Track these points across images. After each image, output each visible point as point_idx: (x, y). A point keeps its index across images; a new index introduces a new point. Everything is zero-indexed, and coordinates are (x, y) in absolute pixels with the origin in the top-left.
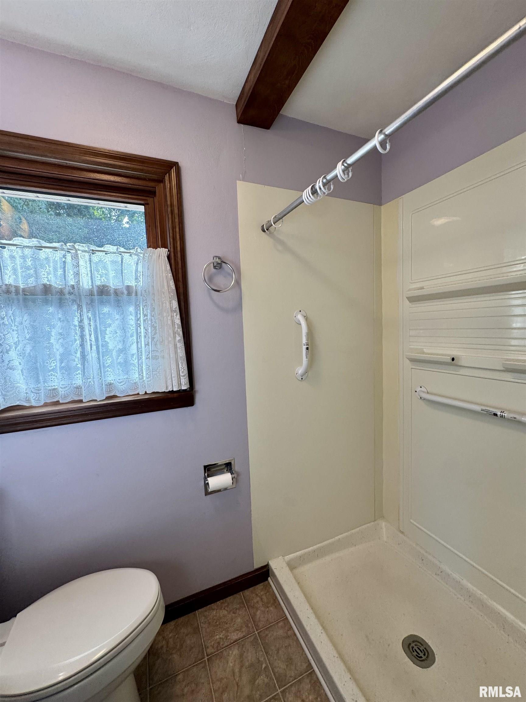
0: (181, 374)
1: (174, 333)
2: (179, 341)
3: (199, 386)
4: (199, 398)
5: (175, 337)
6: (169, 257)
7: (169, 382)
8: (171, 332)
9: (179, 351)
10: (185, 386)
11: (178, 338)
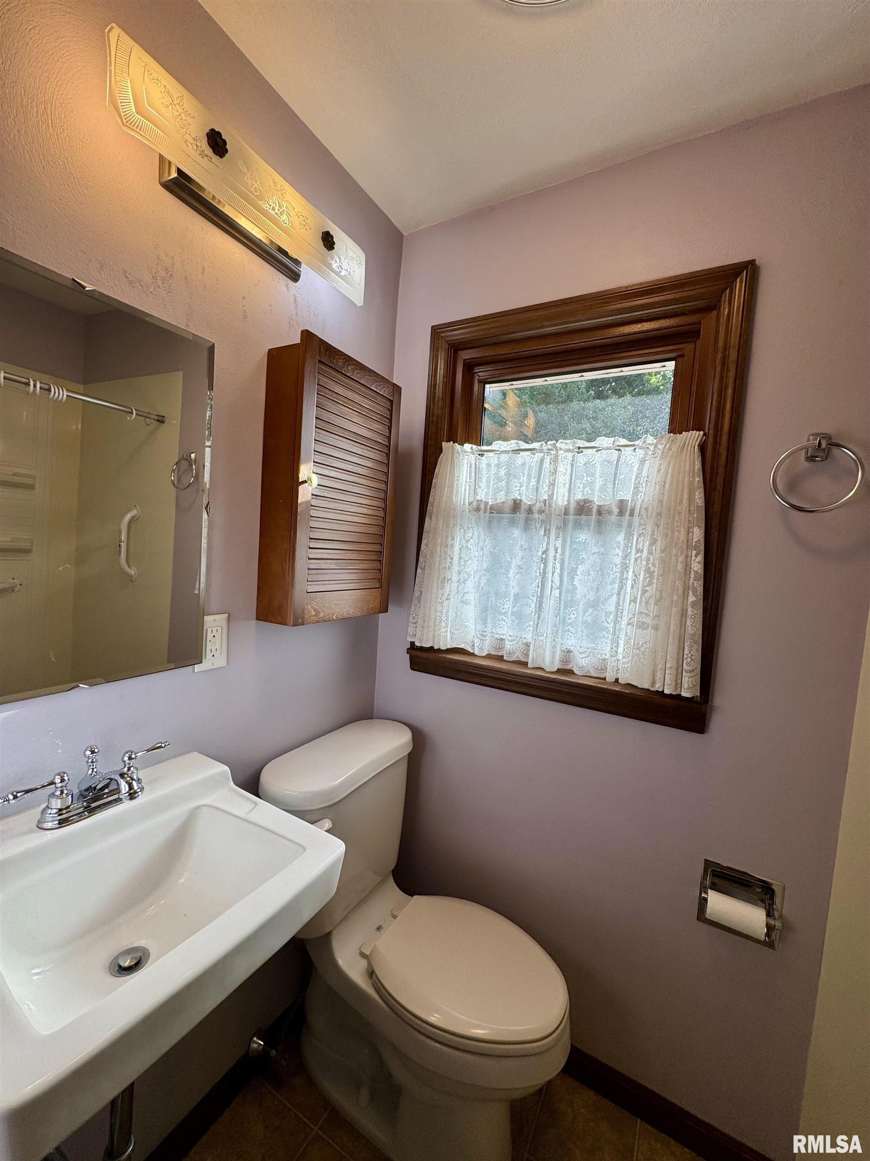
0: (685, 666)
1: (686, 588)
2: (694, 604)
5: (685, 596)
6: (702, 448)
7: (660, 674)
8: (680, 584)
9: (689, 624)
10: (689, 689)
11: (692, 598)
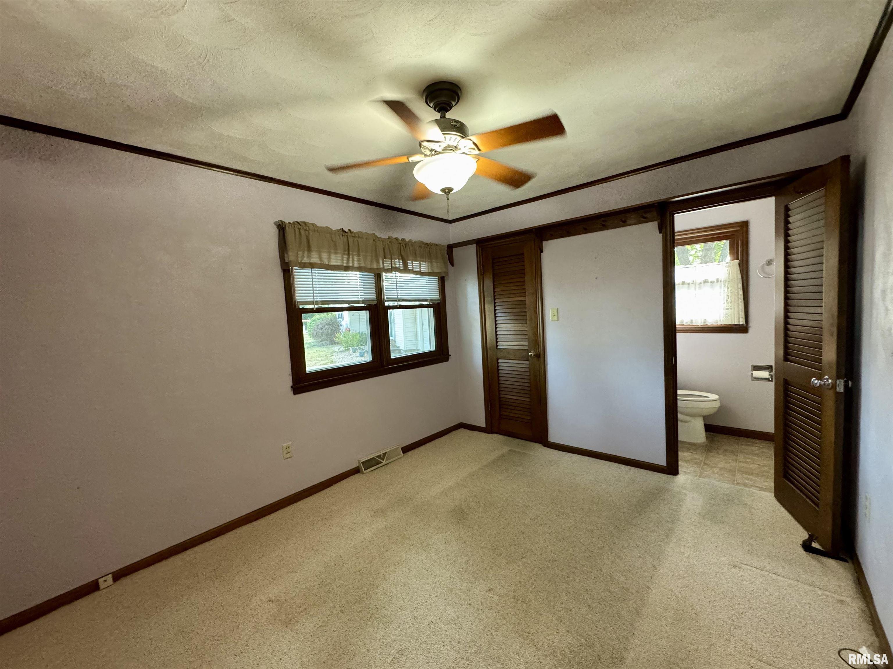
0: (740, 317)
1: (738, 298)
2: (741, 302)
3: (752, 324)
4: (751, 330)
5: (738, 300)
6: (739, 264)
7: (733, 320)
8: (736, 298)
9: (740, 306)
10: (742, 321)
11: (740, 300)
